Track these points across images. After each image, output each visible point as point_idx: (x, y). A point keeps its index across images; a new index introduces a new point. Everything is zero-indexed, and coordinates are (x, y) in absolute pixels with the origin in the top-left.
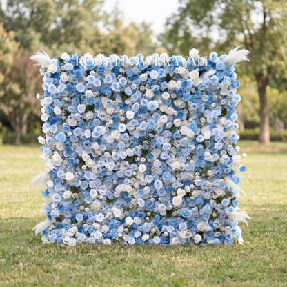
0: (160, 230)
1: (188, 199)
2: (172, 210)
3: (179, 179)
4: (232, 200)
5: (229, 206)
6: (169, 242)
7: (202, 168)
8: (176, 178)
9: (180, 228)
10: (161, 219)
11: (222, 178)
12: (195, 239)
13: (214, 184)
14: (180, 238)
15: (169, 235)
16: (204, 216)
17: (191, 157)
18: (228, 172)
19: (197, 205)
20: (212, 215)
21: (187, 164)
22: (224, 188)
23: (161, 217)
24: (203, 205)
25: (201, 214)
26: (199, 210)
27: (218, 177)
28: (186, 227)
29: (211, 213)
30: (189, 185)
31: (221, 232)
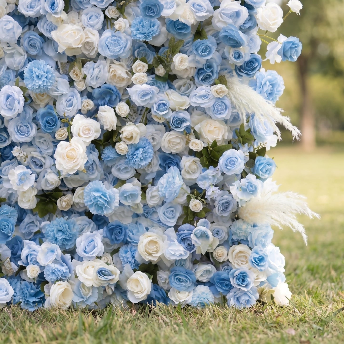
0: (15, 257)
1: (108, 153)
2: (56, 189)
3: (80, 86)
4: (252, 156)
5: (244, 174)
6: (43, 300)
7: (156, 49)
8: (71, 82)
9: (79, 251)
10: (20, 220)
11: (222, 80)
12: (130, 286)
13: (195, 101)
14: (81, 285)
15: (41, 275)
16: (161, 211)
17: (121, 10)
18: (240, 62)
19: (138, 175)
20: (186, 208)
21: (107, 33)
22: (226, 115)
23: (22, 213)
24: (160, 175)
25: (151, 203)
26: (144, 189)
27: (207, 78)
28: (100, 247)
29: (183, 199)
30: (111, 103)
31: (217, 264)
